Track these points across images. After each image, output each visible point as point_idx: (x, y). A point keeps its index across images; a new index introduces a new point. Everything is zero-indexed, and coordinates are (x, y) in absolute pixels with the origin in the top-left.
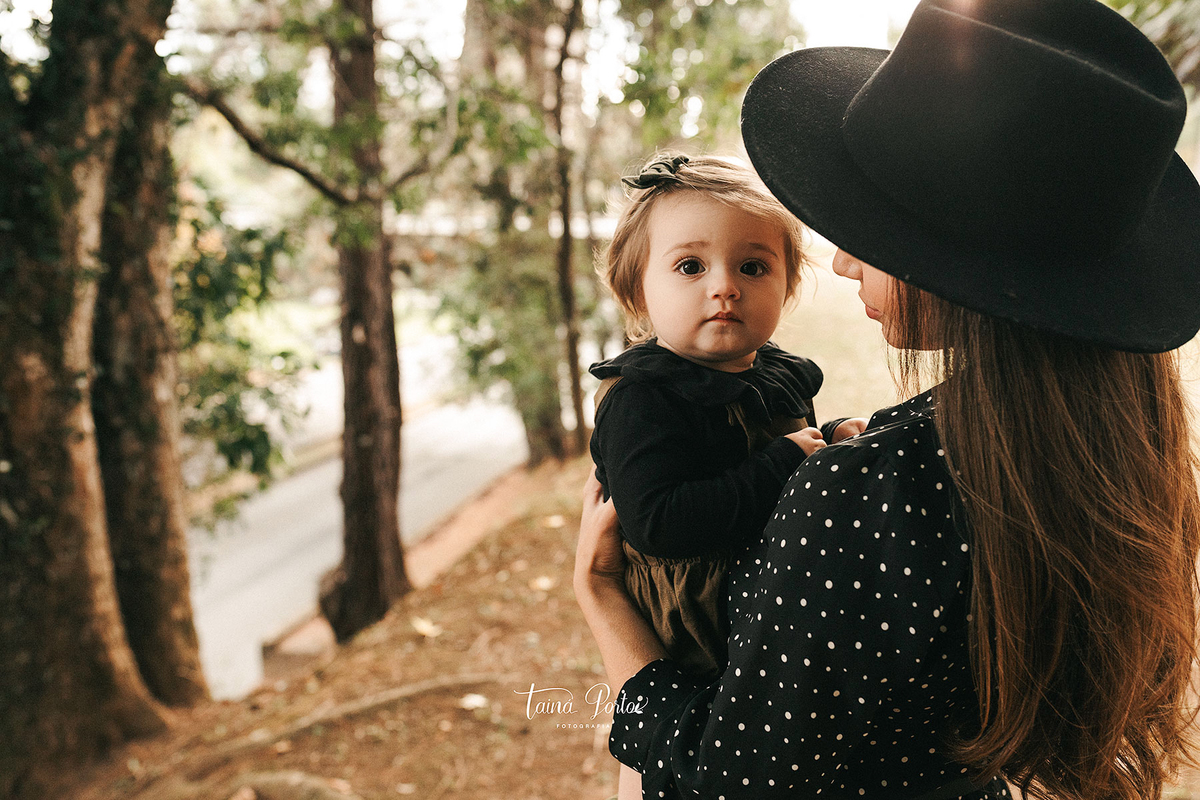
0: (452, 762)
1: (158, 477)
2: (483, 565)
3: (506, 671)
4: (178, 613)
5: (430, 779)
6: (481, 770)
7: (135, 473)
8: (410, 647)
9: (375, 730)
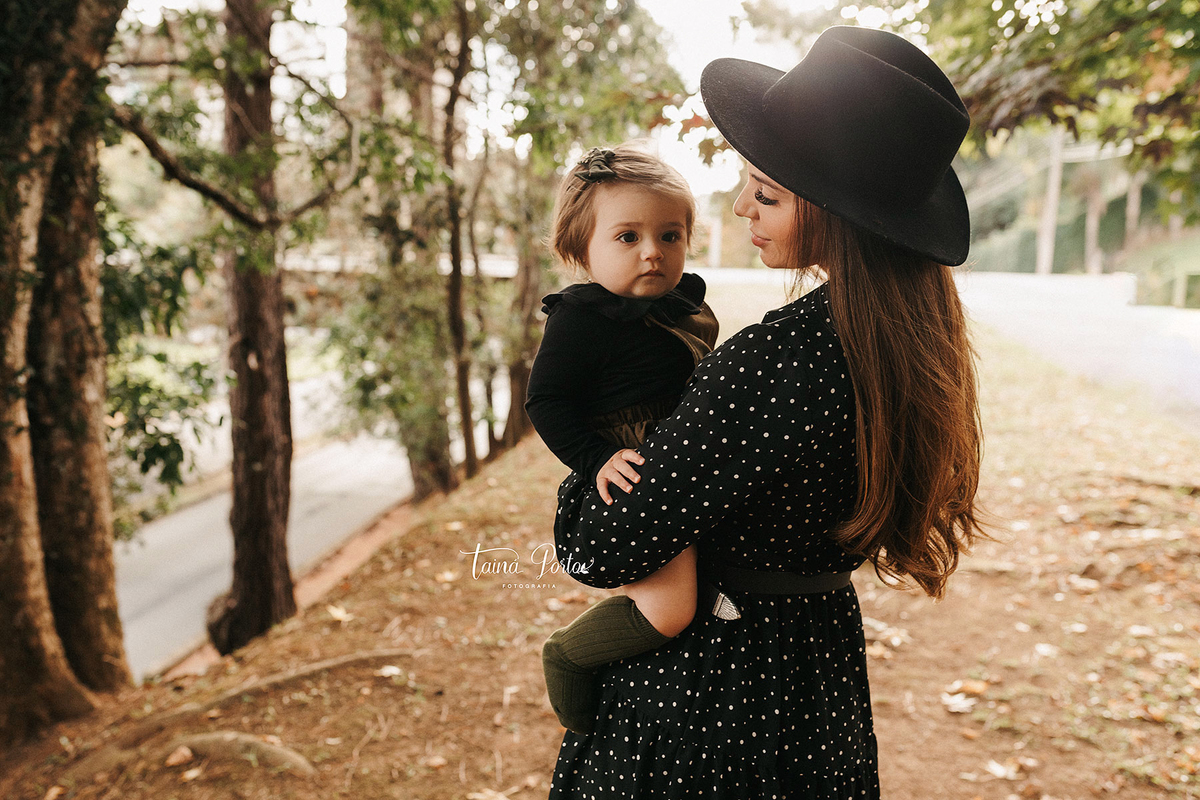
0: (375, 720)
1: (86, 473)
2: (388, 565)
3: (419, 647)
4: (103, 603)
5: (355, 733)
6: (401, 725)
7: (66, 468)
8: (326, 631)
9: (300, 696)
